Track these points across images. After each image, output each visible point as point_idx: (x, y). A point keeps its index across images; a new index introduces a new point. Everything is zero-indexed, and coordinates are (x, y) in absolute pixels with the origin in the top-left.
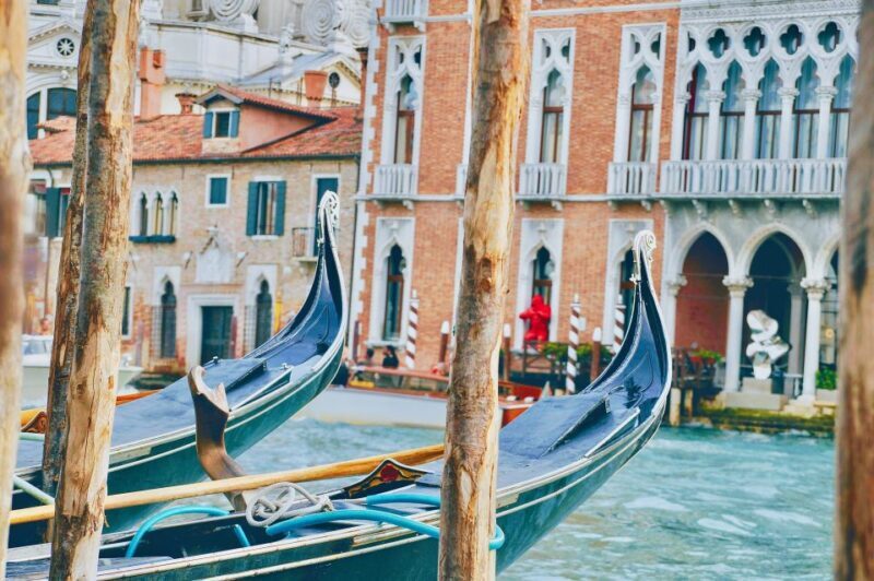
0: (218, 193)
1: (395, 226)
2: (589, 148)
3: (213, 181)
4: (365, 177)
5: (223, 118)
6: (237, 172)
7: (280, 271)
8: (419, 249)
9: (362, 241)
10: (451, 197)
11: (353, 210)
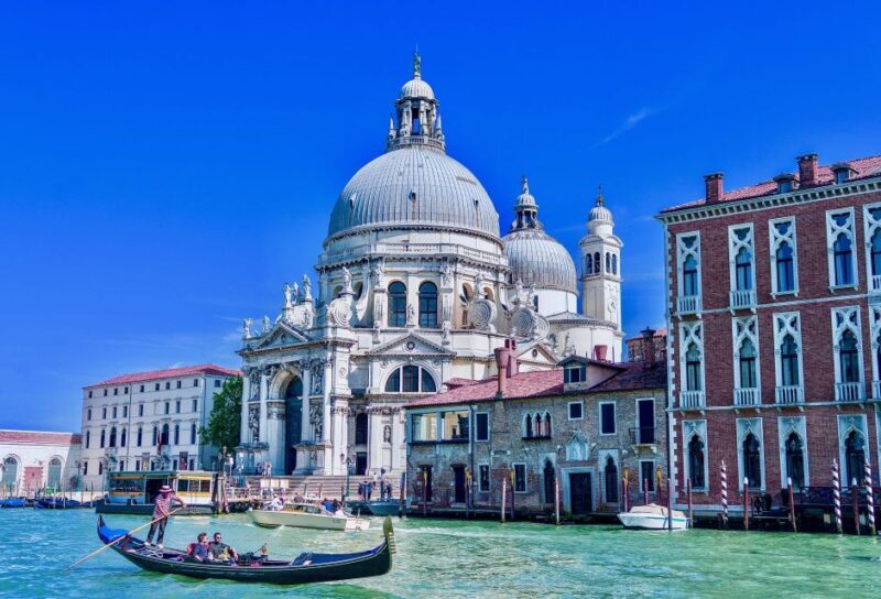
0: (576, 411)
1: (694, 424)
2: (817, 376)
3: (572, 406)
4: (672, 399)
5: (575, 372)
6: (587, 400)
7: (620, 453)
8: (710, 437)
9: (673, 434)
10: (732, 407)
11: (664, 417)
